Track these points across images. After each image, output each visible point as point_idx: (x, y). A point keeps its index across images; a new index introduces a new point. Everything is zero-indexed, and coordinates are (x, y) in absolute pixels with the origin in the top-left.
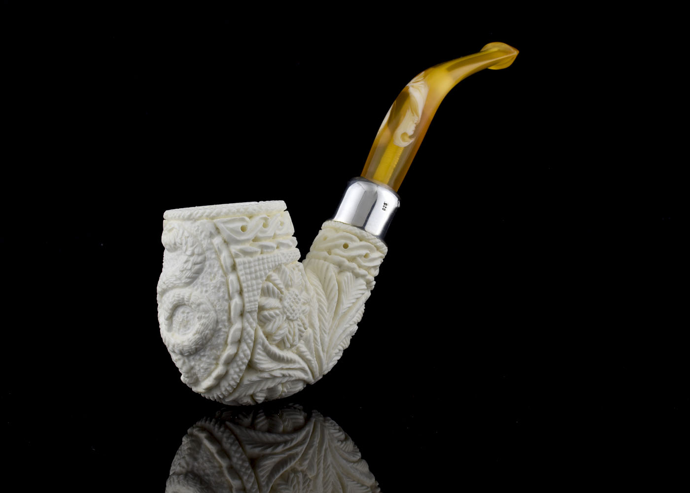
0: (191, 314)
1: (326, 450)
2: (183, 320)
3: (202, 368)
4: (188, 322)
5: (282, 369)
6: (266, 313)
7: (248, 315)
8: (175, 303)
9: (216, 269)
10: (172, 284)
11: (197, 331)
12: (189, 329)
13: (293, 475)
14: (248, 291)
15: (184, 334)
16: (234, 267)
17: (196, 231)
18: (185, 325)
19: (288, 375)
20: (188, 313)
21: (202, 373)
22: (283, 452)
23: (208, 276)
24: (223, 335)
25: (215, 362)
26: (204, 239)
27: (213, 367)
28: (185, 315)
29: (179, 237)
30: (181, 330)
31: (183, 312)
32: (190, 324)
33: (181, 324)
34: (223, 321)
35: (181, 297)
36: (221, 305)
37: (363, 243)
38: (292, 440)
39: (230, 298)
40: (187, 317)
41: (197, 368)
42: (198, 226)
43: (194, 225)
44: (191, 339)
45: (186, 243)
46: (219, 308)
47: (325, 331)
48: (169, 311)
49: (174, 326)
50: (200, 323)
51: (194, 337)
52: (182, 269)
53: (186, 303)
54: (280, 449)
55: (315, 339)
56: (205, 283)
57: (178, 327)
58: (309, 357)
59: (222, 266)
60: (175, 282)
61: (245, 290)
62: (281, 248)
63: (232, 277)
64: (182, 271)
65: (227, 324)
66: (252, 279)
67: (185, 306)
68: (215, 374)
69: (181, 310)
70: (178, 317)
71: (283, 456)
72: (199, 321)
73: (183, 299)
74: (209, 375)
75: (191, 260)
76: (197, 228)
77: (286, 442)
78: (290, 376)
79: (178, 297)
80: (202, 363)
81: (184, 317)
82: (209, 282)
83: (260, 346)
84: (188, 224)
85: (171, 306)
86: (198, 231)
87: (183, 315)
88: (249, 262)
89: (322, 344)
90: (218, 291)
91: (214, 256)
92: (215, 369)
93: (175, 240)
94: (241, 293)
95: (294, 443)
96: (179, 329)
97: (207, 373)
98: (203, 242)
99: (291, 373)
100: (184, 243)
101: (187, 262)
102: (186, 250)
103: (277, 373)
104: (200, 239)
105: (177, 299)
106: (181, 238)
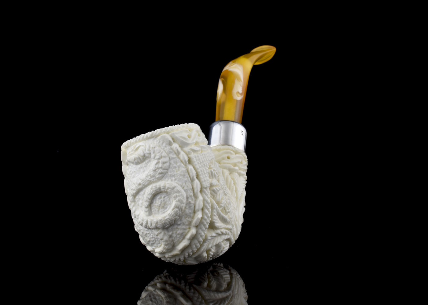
0: (166, 197)
2: (161, 203)
3: (178, 234)
4: (165, 203)
5: (225, 228)
6: (214, 188)
7: (205, 190)
8: (153, 193)
9: (179, 164)
10: (147, 182)
11: (175, 206)
12: (166, 208)
14: (202, 174)
15: (163, 213)
16: (190, 161)
17: (158, 143)
18: (164, 206)
19: (228, 233)
20: (164, 197)
21: (178, 238)
23: (174, 170)
24: (192, 206)
25: (188, 227)
26: (166, 147)
27: (186, 231)
28: (162, 199)
29: (147, 150)
30: (160, 211)
31: (161, 198)
32: (167, 205)
33: (159, 206)
34: (191, 196)
35: (158, 187)
36: (187, 186)
37: (237, 155)
39: (192, 180)
40: (164, 200)
41: (174, 235)
42: (159, 140)
43: (155, 140)
44: (170, 214)
45: (154, 152)
46: (187, 188)
48: (148, 201)
49: (153, 210)
50: (176, 200)
51: (173, 211)
52: (155, 169)
53: (162, 190)
56: (173, 174)
57: (157, 210)
59: (182, 161)
60: (150, 180)
61: (200, 173)
63: (190, 167)
64: (155, 171)
65: (193, 198)
66: (202, 166)
67: (161, 193)
68: (188, 236)
69: (158, 197)
70: (156, 203)
72: (175, 199)
73: (160, 188)
74: (184, 238)
75: (161, 161)
76: (158, 141)
79: (155, 188)
80: (178, 230)
81: (161, 201)
82: (176, 173)
83: (215, 210)
84: (151, 141)
85: (150, 197)
86: (160, 143)
87: (161, 200)
90: (184, 177)
91: (175, 156)
92: (188, 232)
93: (144, 152)
94: (198, 176)
96: (158, 211)
97: (182, 237)
98: (165, 149)
100: (152, 152)
101: (157, 163)
102: (155, 156)
103: (224, 231)
104: (163, 148)
105: (154, 189)
106: (149, 150)
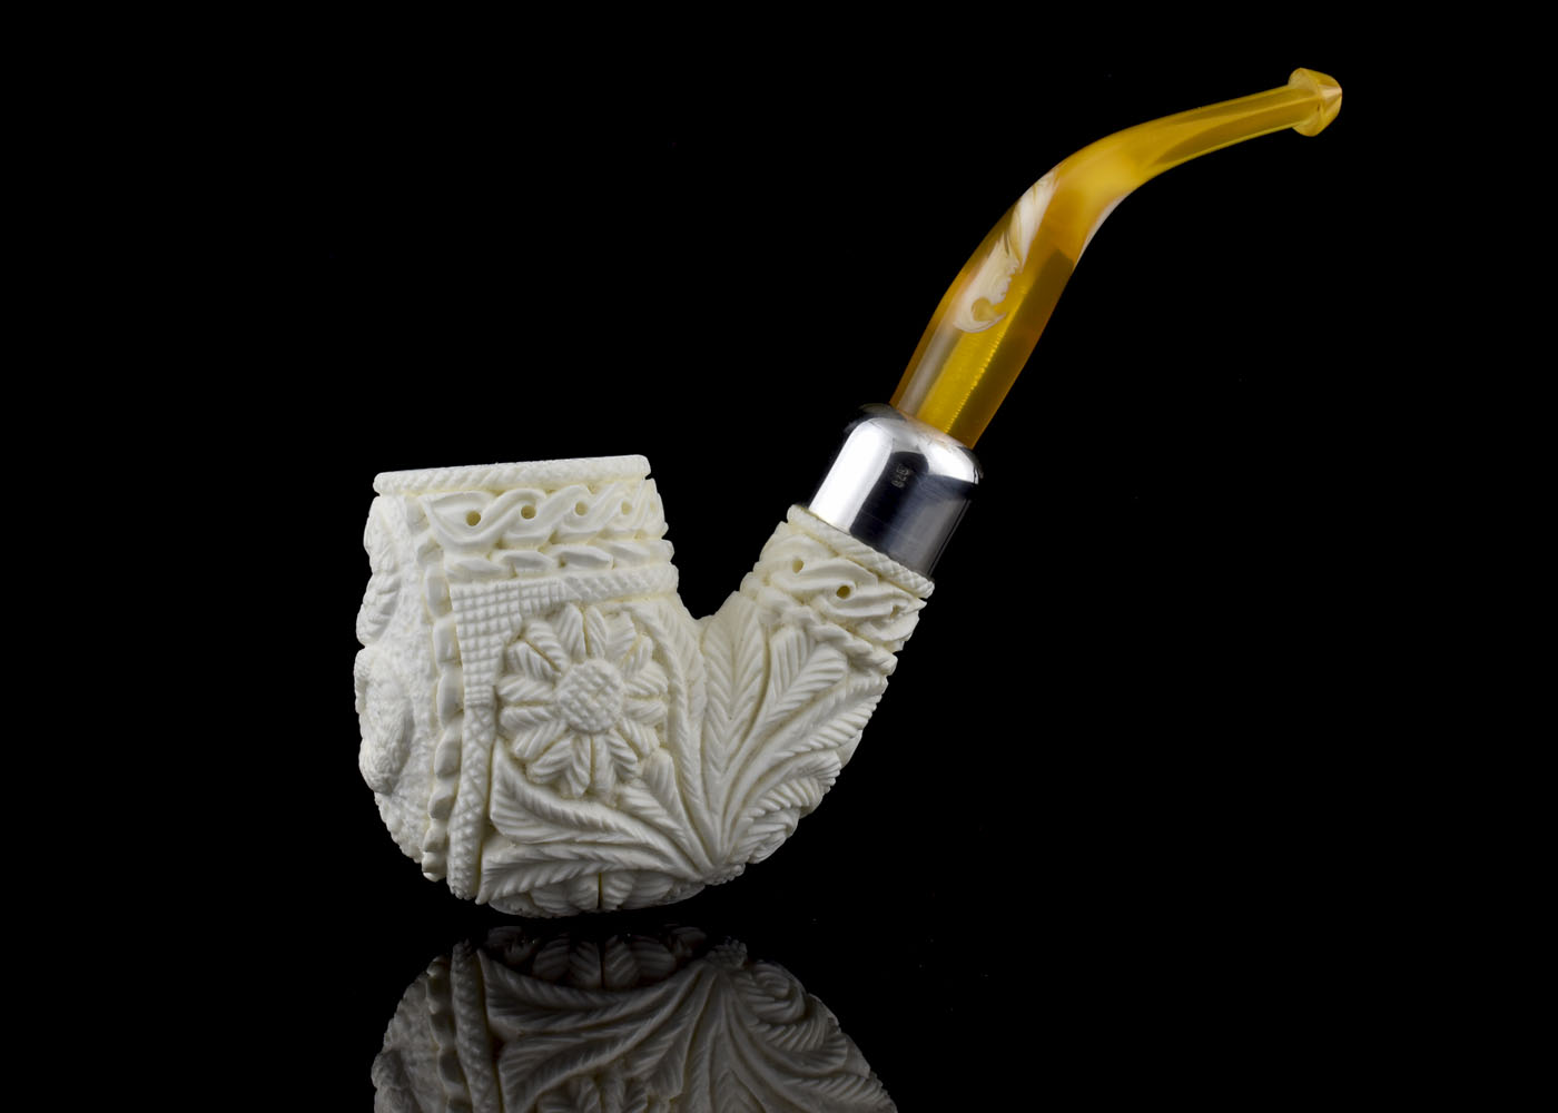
1: (717, 1039)
5: (570, 842)
7: (469, 714)
9: (414, 606)
13: (591, 1087)
14: (469, 661)
16: (449, 604)
19: (593, 857)
22: (574, 1033)
23: (401, 621)
24: (424, 754)
25: (422, 813)
26: (402, 537)
27: (422, 824)
34: (423, 723)
36: (418, 689)
37: (837, 561)
38: (607, 1008)
39: (435, 673)
46: (415, 694)
47: (715, 764)
54: (566, 1024)
55: (682, 781)
56: (398, 636)
58: (665, 820)
59: (423, 600)
61: (464, 656)
62: (571, 565)
63: (440, 627)
65: (428, 730)
66: (477, 634)
71: (573, 1041)
77: (588, 1011)
78: (601, 859)
80: (406, 813)
82: (402, 633)
83: (499, 786)
88: (474, 596)
89: (706, 792)
90: (415, 656)
91: (413, 576)
92: (427, 828)
94: (460, 663)
95: (608, 1016)
99: (602, 852)
103: (560, 852)
104: (395, 538)
